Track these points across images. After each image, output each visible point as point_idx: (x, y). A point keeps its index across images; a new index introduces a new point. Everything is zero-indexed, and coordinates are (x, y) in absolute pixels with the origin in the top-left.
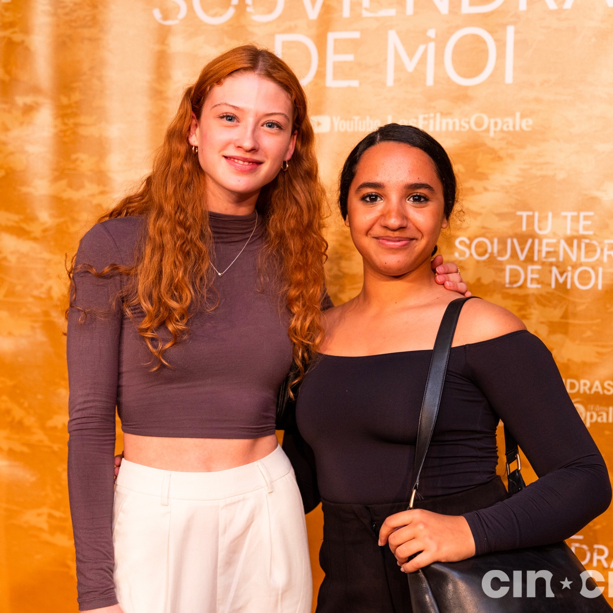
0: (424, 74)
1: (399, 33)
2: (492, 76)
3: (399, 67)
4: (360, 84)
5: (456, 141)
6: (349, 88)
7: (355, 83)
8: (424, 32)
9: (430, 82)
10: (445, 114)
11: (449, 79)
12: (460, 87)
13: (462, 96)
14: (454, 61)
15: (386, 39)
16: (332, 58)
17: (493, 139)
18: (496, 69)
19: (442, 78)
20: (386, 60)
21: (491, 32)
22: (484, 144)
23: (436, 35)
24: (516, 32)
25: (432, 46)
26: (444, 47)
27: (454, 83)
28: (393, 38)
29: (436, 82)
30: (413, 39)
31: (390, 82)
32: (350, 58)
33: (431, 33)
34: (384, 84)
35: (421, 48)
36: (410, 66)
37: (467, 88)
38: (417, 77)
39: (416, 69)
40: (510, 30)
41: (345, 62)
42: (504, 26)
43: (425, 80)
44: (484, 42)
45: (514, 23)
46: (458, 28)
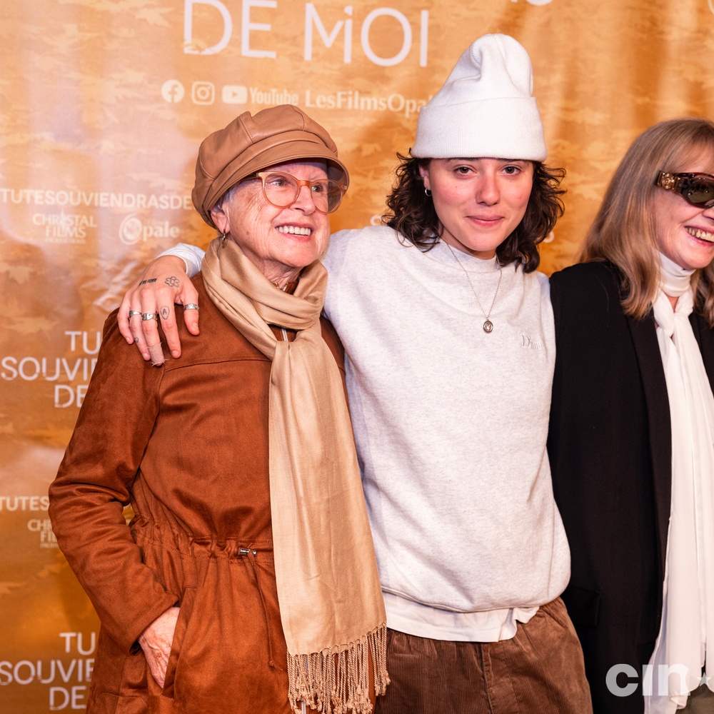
0: (341, 51)
1: (317, 7)
2: (407, 57)
3: (317, 42)
4: (278, 56)
5: (374, 120)
6: (266, 58)
7: (272, 55)
8: (342, 8)
9: (347, 59)
10: (364, 93)
11: (366, 57)
12: (377, 67)
13: (379, 77)
14: (370, 41)
15: (304, 12)
16: (247, 26)
17: (408, 120)
18: (411, 51)
19: (359, 57)
20: (303, 33)
21: (406, 15)
22: (399, 125)
23: (354, 12)
24: (430, 17)
25: (349, 23)
26: (361, 25)
27: (370, 63)
28: (310, 11)
29: (354, 60)
30: (330, 15)
31: (308, 56)
32: (266, 27)
33: (349, 10)
34: (301, 58)
35: (339, 25)
36: (328, 41)
37: (384, 68)
38: (334, 54)
39: (334, 45)
40: (425, 15)
41: (261, 32)
42: (418, 10)
43: (342, 56)
44: (399, 24)
45: (428, 8)
46: (373, 7)
